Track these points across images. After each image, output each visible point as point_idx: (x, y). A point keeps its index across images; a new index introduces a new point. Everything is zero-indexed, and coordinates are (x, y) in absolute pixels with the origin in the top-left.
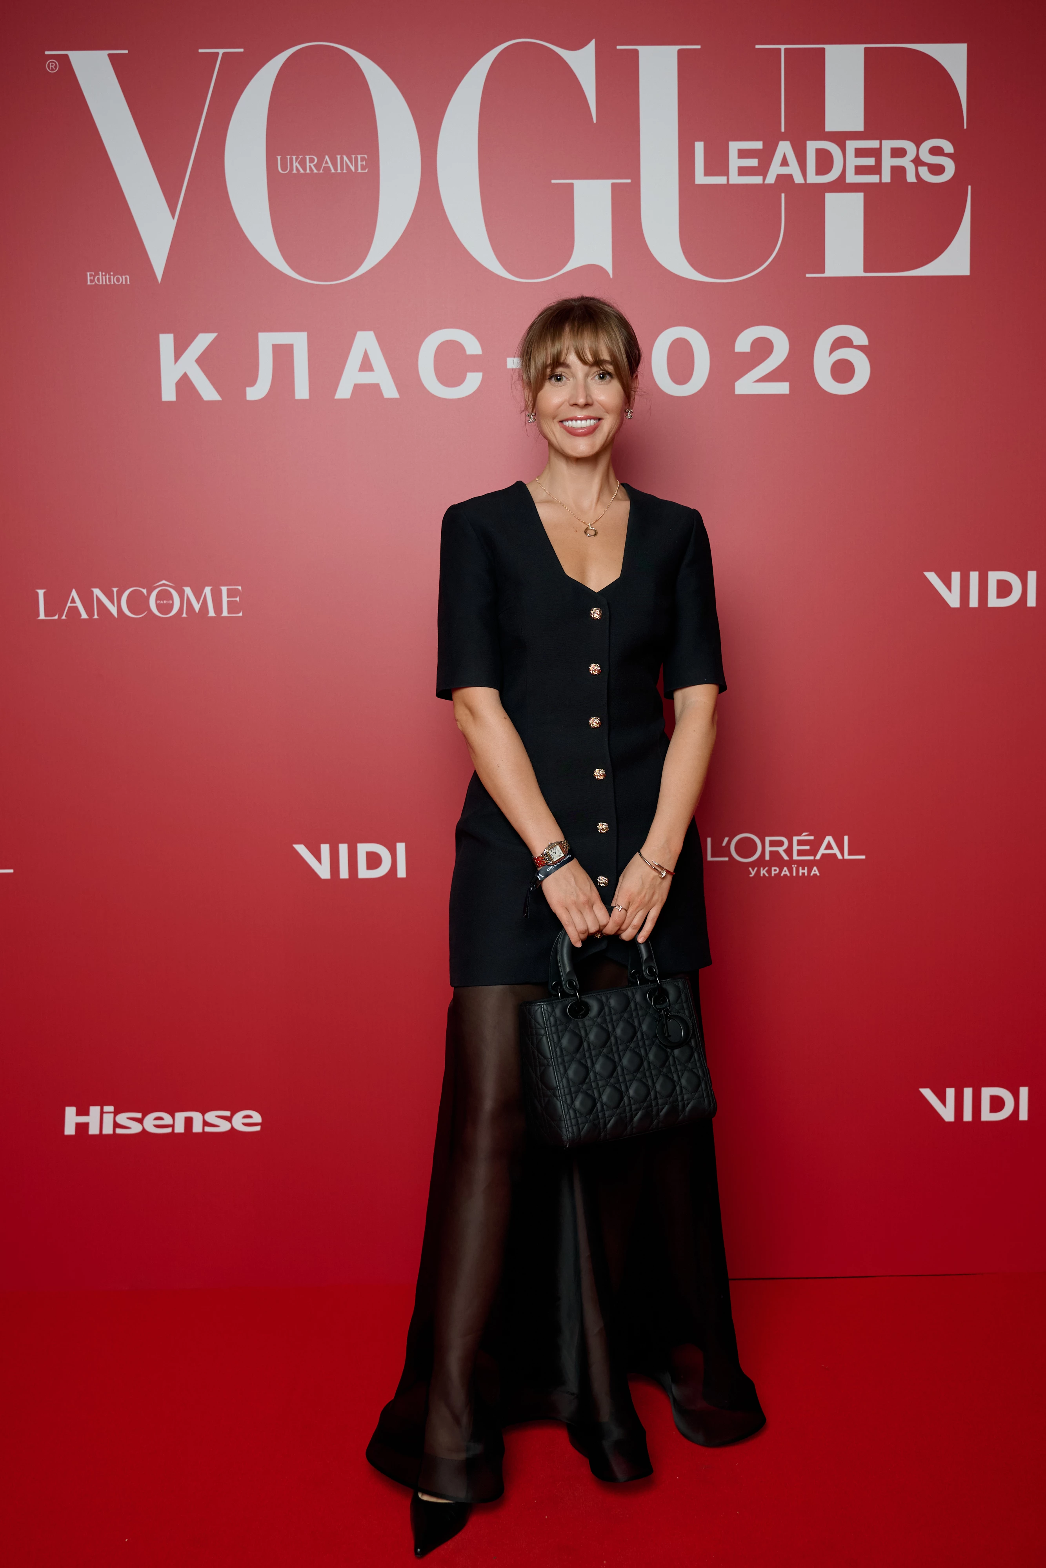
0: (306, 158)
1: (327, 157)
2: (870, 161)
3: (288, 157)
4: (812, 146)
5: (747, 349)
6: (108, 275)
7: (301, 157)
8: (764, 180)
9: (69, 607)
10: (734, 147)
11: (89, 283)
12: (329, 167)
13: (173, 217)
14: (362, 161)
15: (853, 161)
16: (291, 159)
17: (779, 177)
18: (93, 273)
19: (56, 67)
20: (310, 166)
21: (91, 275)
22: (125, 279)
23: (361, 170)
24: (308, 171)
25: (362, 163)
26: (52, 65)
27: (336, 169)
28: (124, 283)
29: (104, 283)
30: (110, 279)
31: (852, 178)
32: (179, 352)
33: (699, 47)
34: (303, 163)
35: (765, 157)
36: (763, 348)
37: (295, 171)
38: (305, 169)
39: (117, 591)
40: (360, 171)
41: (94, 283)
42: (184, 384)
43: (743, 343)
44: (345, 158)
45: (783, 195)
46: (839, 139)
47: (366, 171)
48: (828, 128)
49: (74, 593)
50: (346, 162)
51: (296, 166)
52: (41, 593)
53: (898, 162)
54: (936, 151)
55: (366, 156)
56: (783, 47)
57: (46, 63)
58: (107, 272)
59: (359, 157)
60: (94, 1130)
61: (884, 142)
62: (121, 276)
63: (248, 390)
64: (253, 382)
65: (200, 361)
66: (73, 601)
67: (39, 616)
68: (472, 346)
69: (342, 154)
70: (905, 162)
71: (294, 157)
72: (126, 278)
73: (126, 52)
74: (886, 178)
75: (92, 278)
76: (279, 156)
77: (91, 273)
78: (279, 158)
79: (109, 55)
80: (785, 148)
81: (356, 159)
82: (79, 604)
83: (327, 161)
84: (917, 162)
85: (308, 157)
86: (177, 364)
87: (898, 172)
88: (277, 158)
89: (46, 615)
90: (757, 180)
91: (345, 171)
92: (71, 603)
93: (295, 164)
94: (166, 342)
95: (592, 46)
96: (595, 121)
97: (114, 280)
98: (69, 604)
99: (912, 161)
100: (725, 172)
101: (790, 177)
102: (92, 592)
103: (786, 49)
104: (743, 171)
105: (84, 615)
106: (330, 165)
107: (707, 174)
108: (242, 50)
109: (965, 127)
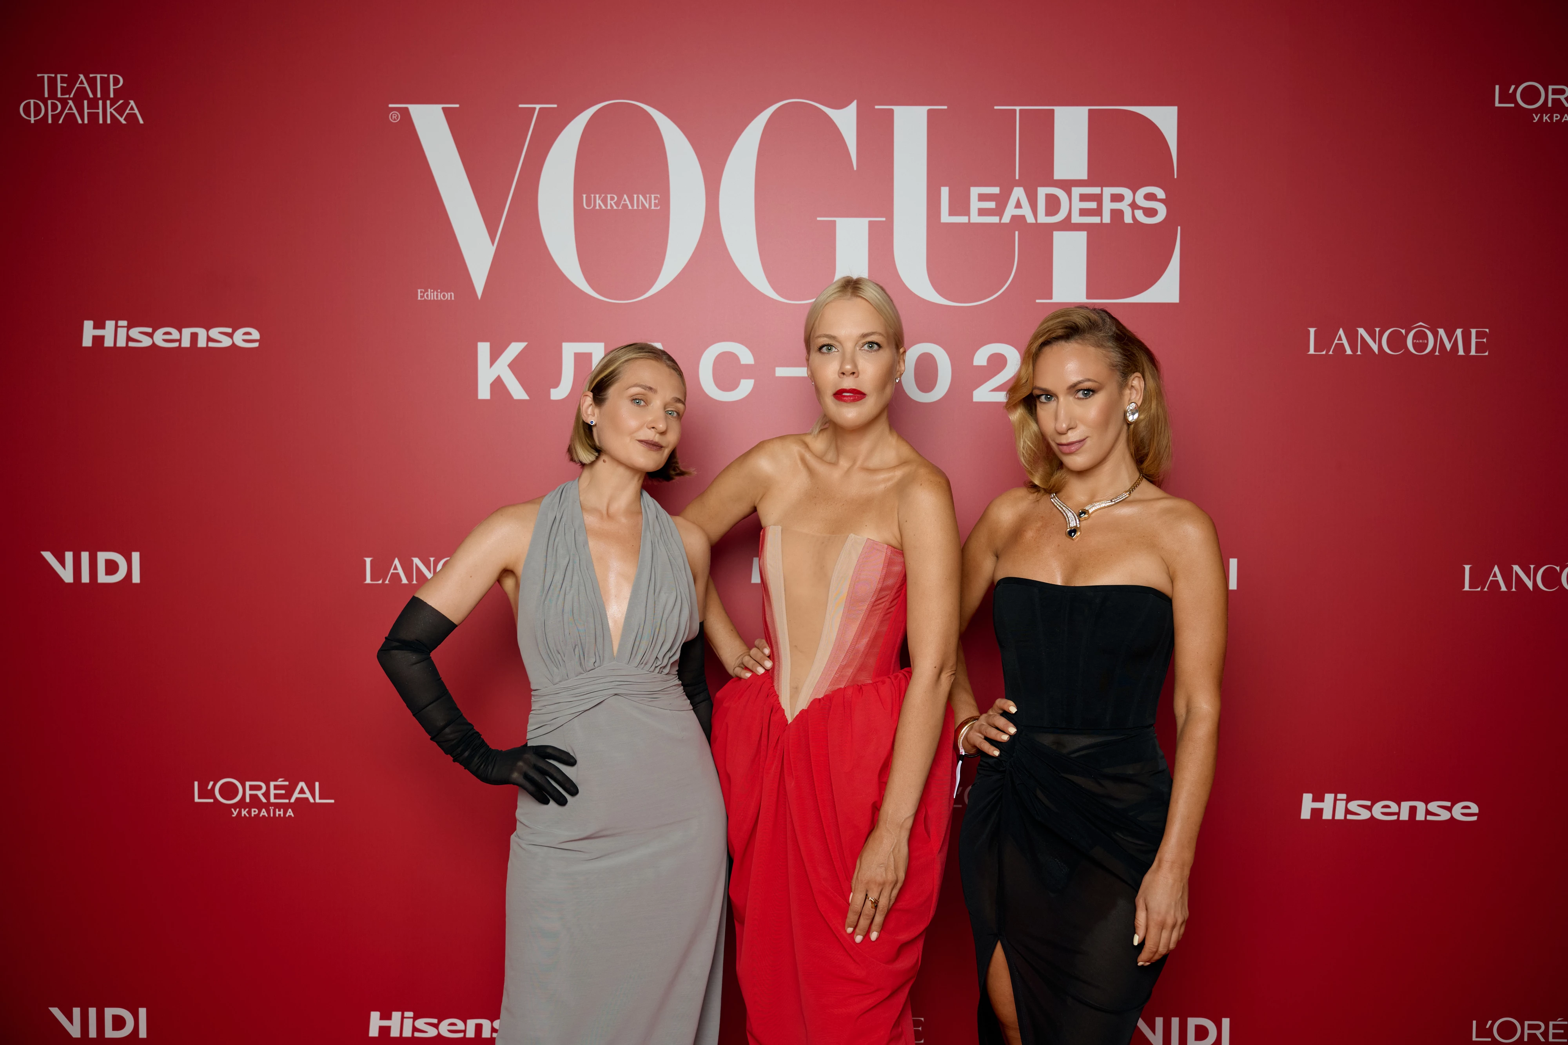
0: (607, 197)
1: (625, 196)
2: (1093, 205)
3: (593, 195)
4: (1042, 192)
5: (985, 363)
6: (435, 292)
7: (603, 195)
8: (1000, 219)
9: (392, 573)
10: (975, 192)
11: (419, 298)
12: (627, 204)
13: (493, 243)
14: (655, 200)
15: (1077, 205)
16: (595, 197)
17: (1014, 218)
18: (423, 290)
19: (397, 118)
20: (611, 203)
21: (421, 292)
22: (449, 296)
23: (655, 207)
24: (609, 208)
25: (655, 201)
26: (395, 116)
27: (632, 205)
28: (449, 299)
29: (432, 299)
30: (437, 295)
31: (1076, 219)
32: (494, 357)
33: (945, 107)
34: (604, 201)
35: (1002, 201)
36: (998, 362)
37: (597, 207)
38: (606, 205)
39: (434, 561)
40: (653, 208)
41: (423, 299)
42: (498, 385)
43: (981, 358)
44: (641, 197)
45: (1017, 233)
46: (1067, 185)
47: (659, 208)
48: (1057, 176)
49: (396, 562)
50: (642, 201)
51: (599, 204)
52: (368, 560)
53: (1117, 206)
54: (1150, 197)
55: (659, 196)
56: (1018, 108)
57: (389, 114)
58: (435, 289)
59: (653, 196)
60: (395, 1033)
61: (1105, 189)
62: (447, 293)
63: (553, 391)
64: (556, 384)
65: (513, 366)
66: (396, 568)
67: (365, 580)
68: (746, 357)
69: (638, 194)
70: (1124, 206)
71: (597, 196)
72: (451, 295)
73: (457, 106)
74: (1107, 219)
75: (422, 294)
76: (584, 194)
77: (421, 290)
78: (584, 196)
79: (443, 108)
80: (1018, 193)
81: (650, 197)
82: (400, 571)
83: (625, 200)
84: (1134, 206)
85: (609, 196)
86: (492, 368)
87: (1117, 214)
88: (583, 196)
89: (371, 581)
90: (995, 219)
91: (640, 208)
92: (394, 570)
93: (598, 201)
94: (484, 349)
95: (854, 105)
96: (855, 169)
97: (440, 297)
98: (392, 571)
99: (1129, 205)
100: (967, 213)
101: (1023, 217)
102: (412, 561)
103: (1020, 110)
104: (982, 212)
105: (404, 581)
106: (628, 202)
107: (951, 213)
108: (555, 106)
109: (1176, 177)
